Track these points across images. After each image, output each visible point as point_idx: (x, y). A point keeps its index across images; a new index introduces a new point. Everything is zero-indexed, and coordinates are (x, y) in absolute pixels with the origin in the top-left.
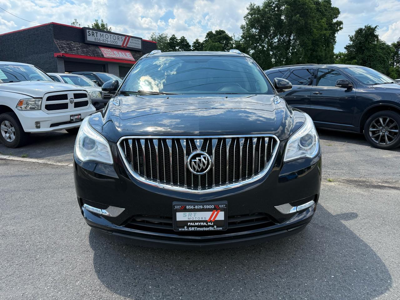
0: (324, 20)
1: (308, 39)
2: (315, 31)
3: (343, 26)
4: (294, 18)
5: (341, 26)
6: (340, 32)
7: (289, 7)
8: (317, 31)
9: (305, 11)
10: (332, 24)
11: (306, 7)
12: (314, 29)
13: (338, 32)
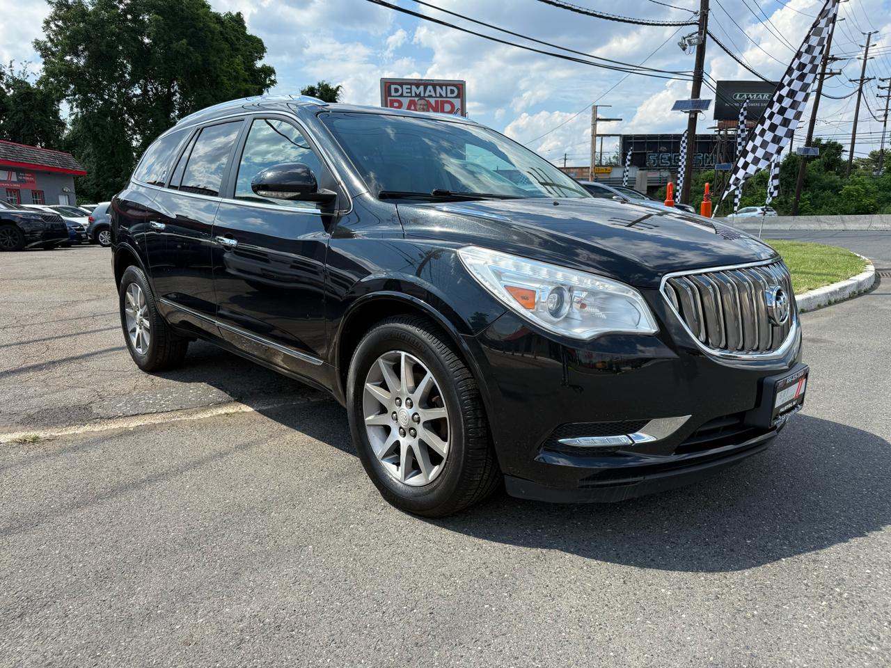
0: (238, 59)
1: (213, 96)
2: (226, 81)
3: (277, 78)
4: (174, 45)
5: (273, 78)
6: (272, 89)
7: (161, 18)
8: (228, 82)
9: (198, 34)
10: (254, 71)
11: (201, 25)
12: (223, 77)
13: (269, 89)
